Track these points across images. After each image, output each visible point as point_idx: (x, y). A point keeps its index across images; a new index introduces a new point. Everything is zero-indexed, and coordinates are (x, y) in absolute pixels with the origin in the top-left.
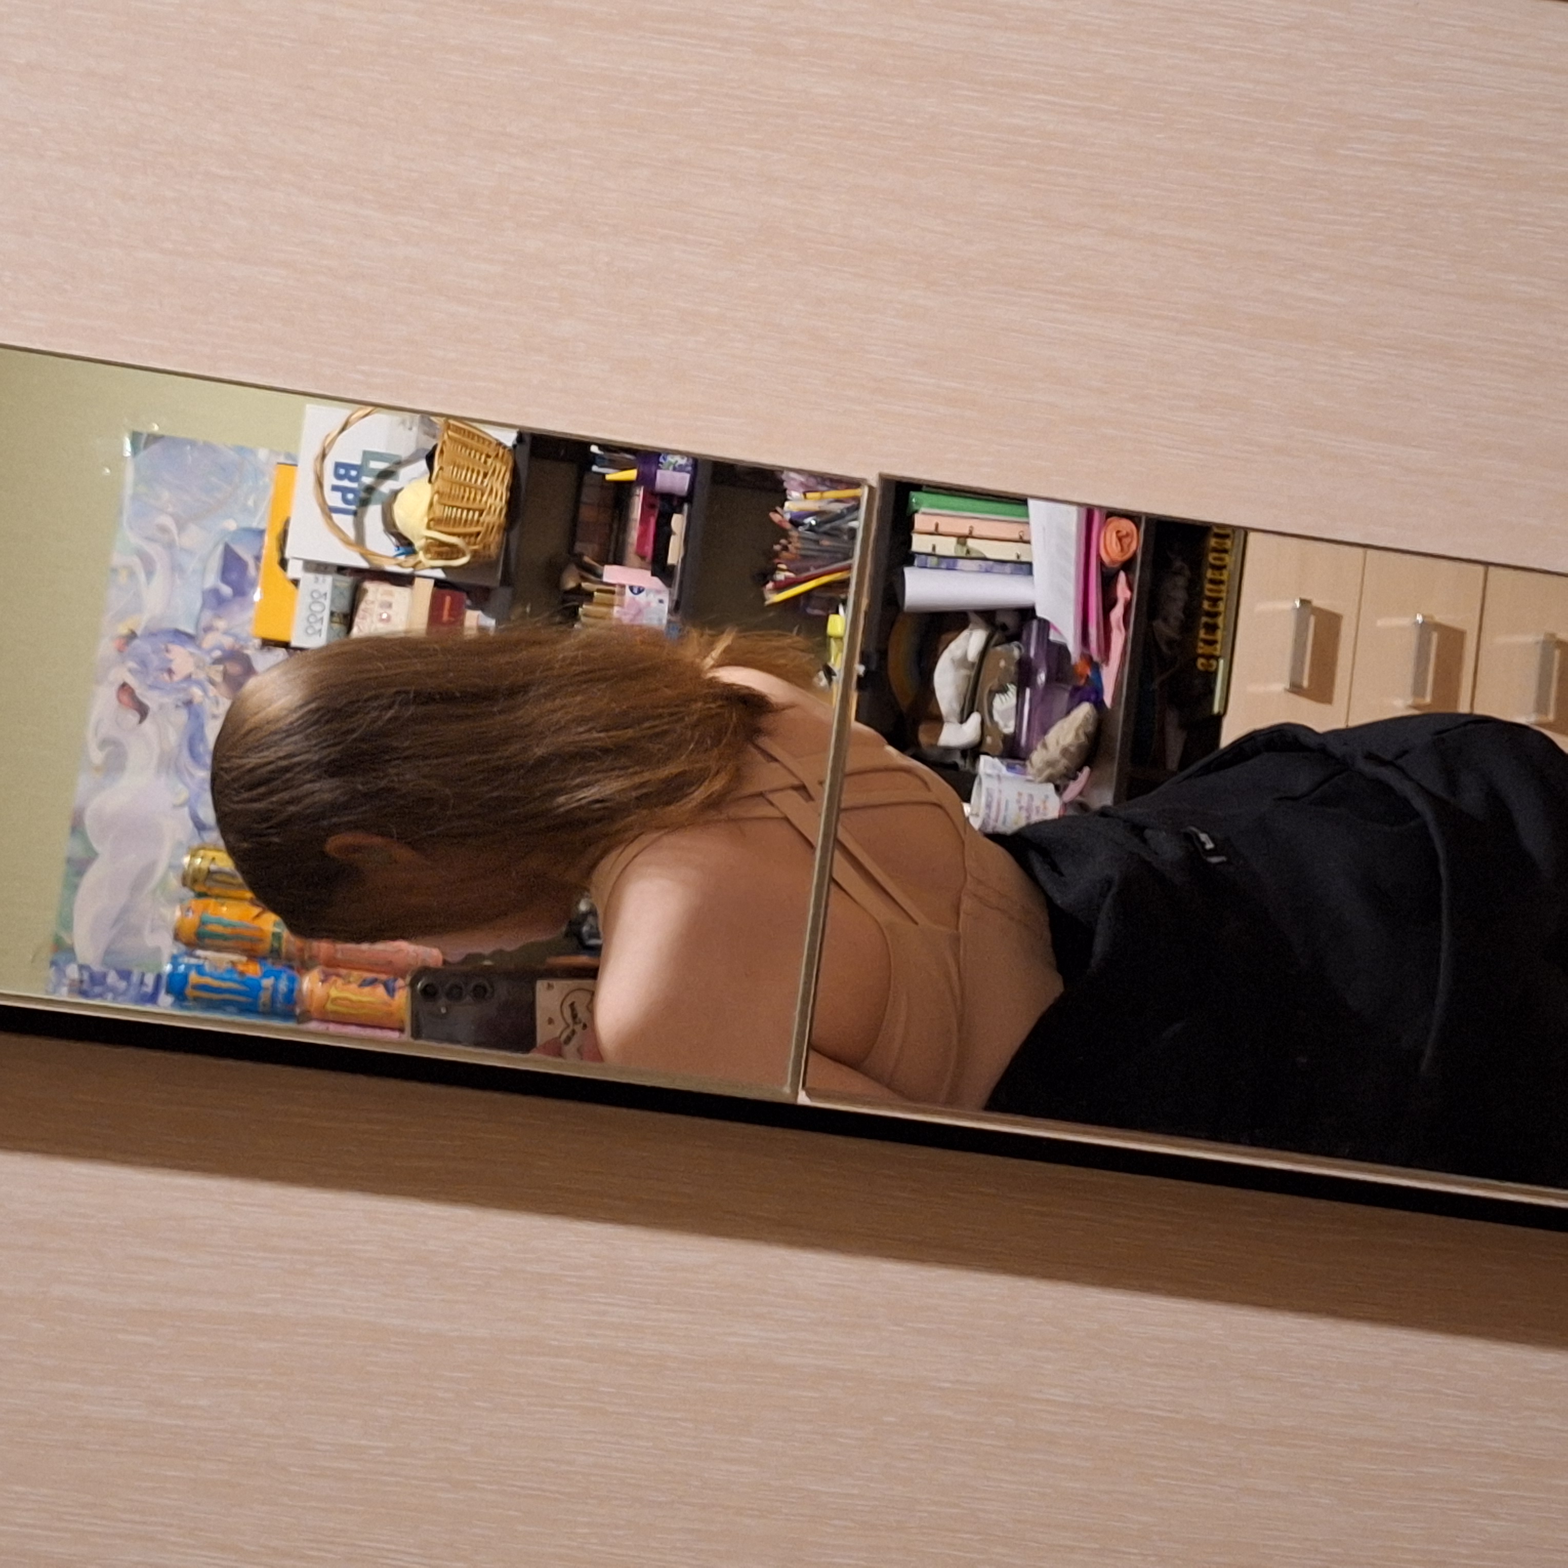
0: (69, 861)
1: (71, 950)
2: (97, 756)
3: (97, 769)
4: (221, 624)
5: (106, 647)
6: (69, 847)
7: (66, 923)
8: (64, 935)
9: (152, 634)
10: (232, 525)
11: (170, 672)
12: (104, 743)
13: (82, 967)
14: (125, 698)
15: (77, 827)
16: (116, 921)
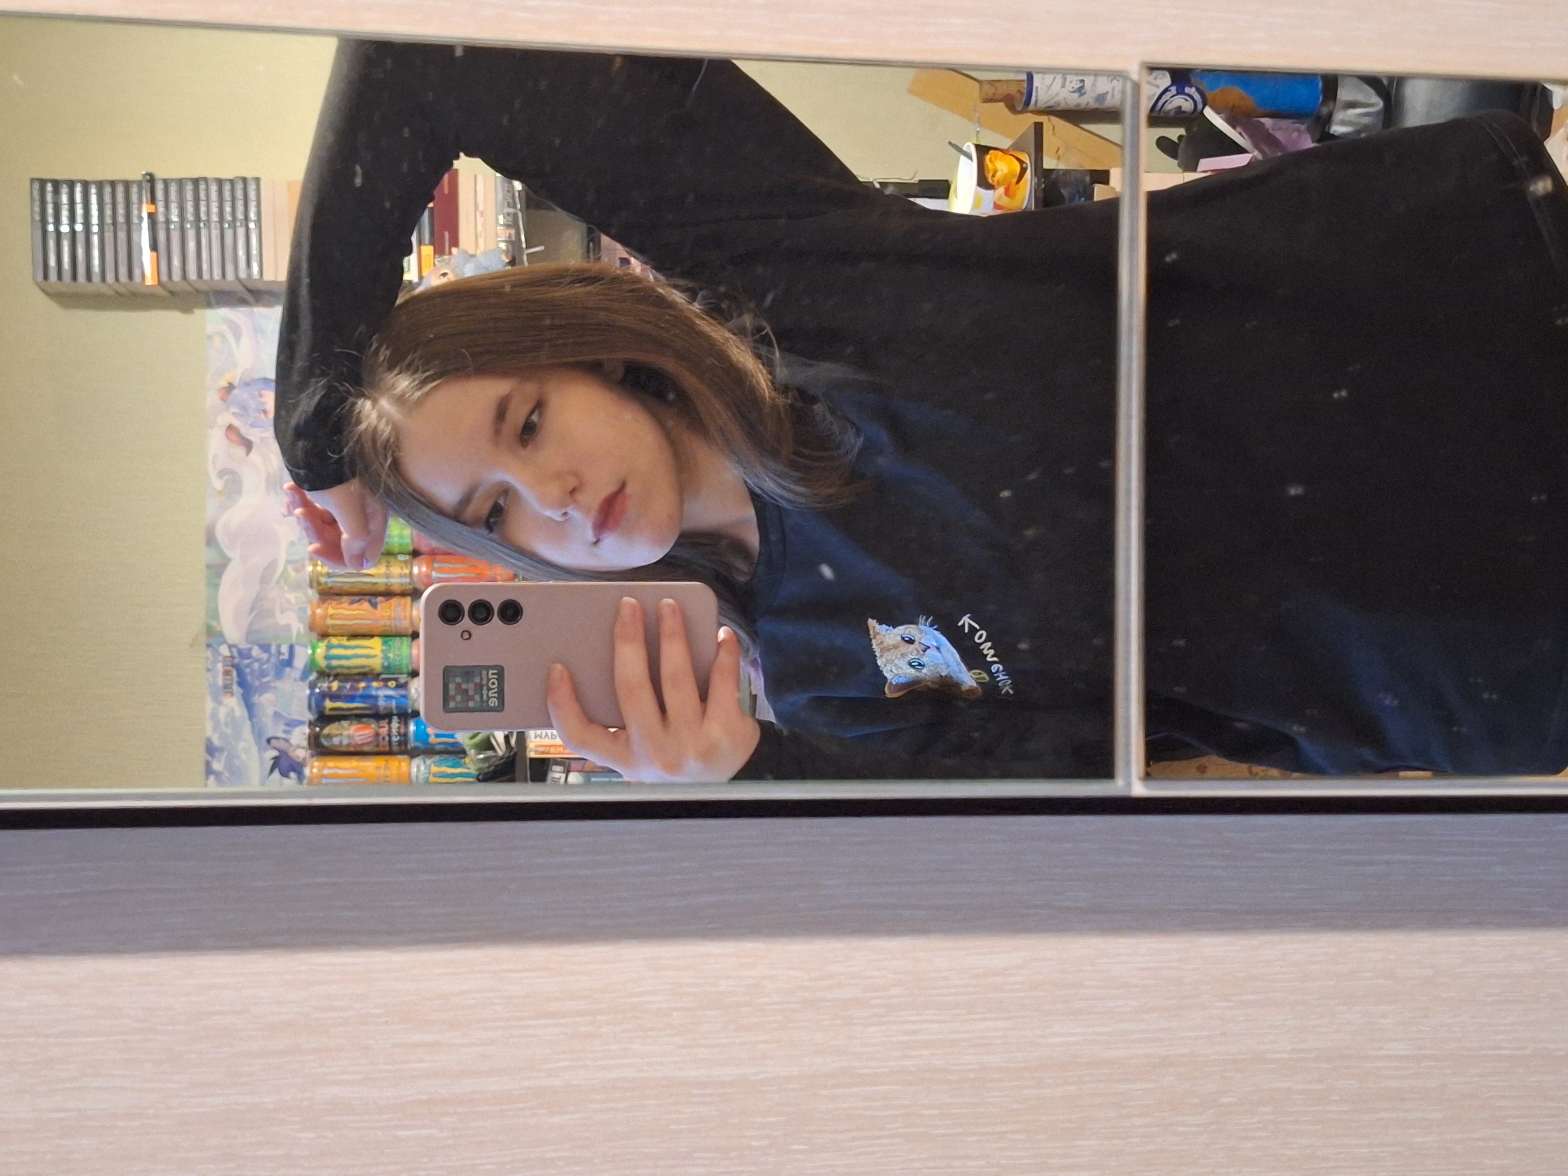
0: (208, 566)
1: (221, 635)
2: (218, 484)
3: (219, 492)
5: (213, 398)
6: (209, 555)
7: (214, 613)
8: (214, 623)
9: (244, 384)
11: (265, 412)
12: (222, 473)
13: (230, 647)
14: (234, 437)
15: (211, 540)
16: (252, 609)
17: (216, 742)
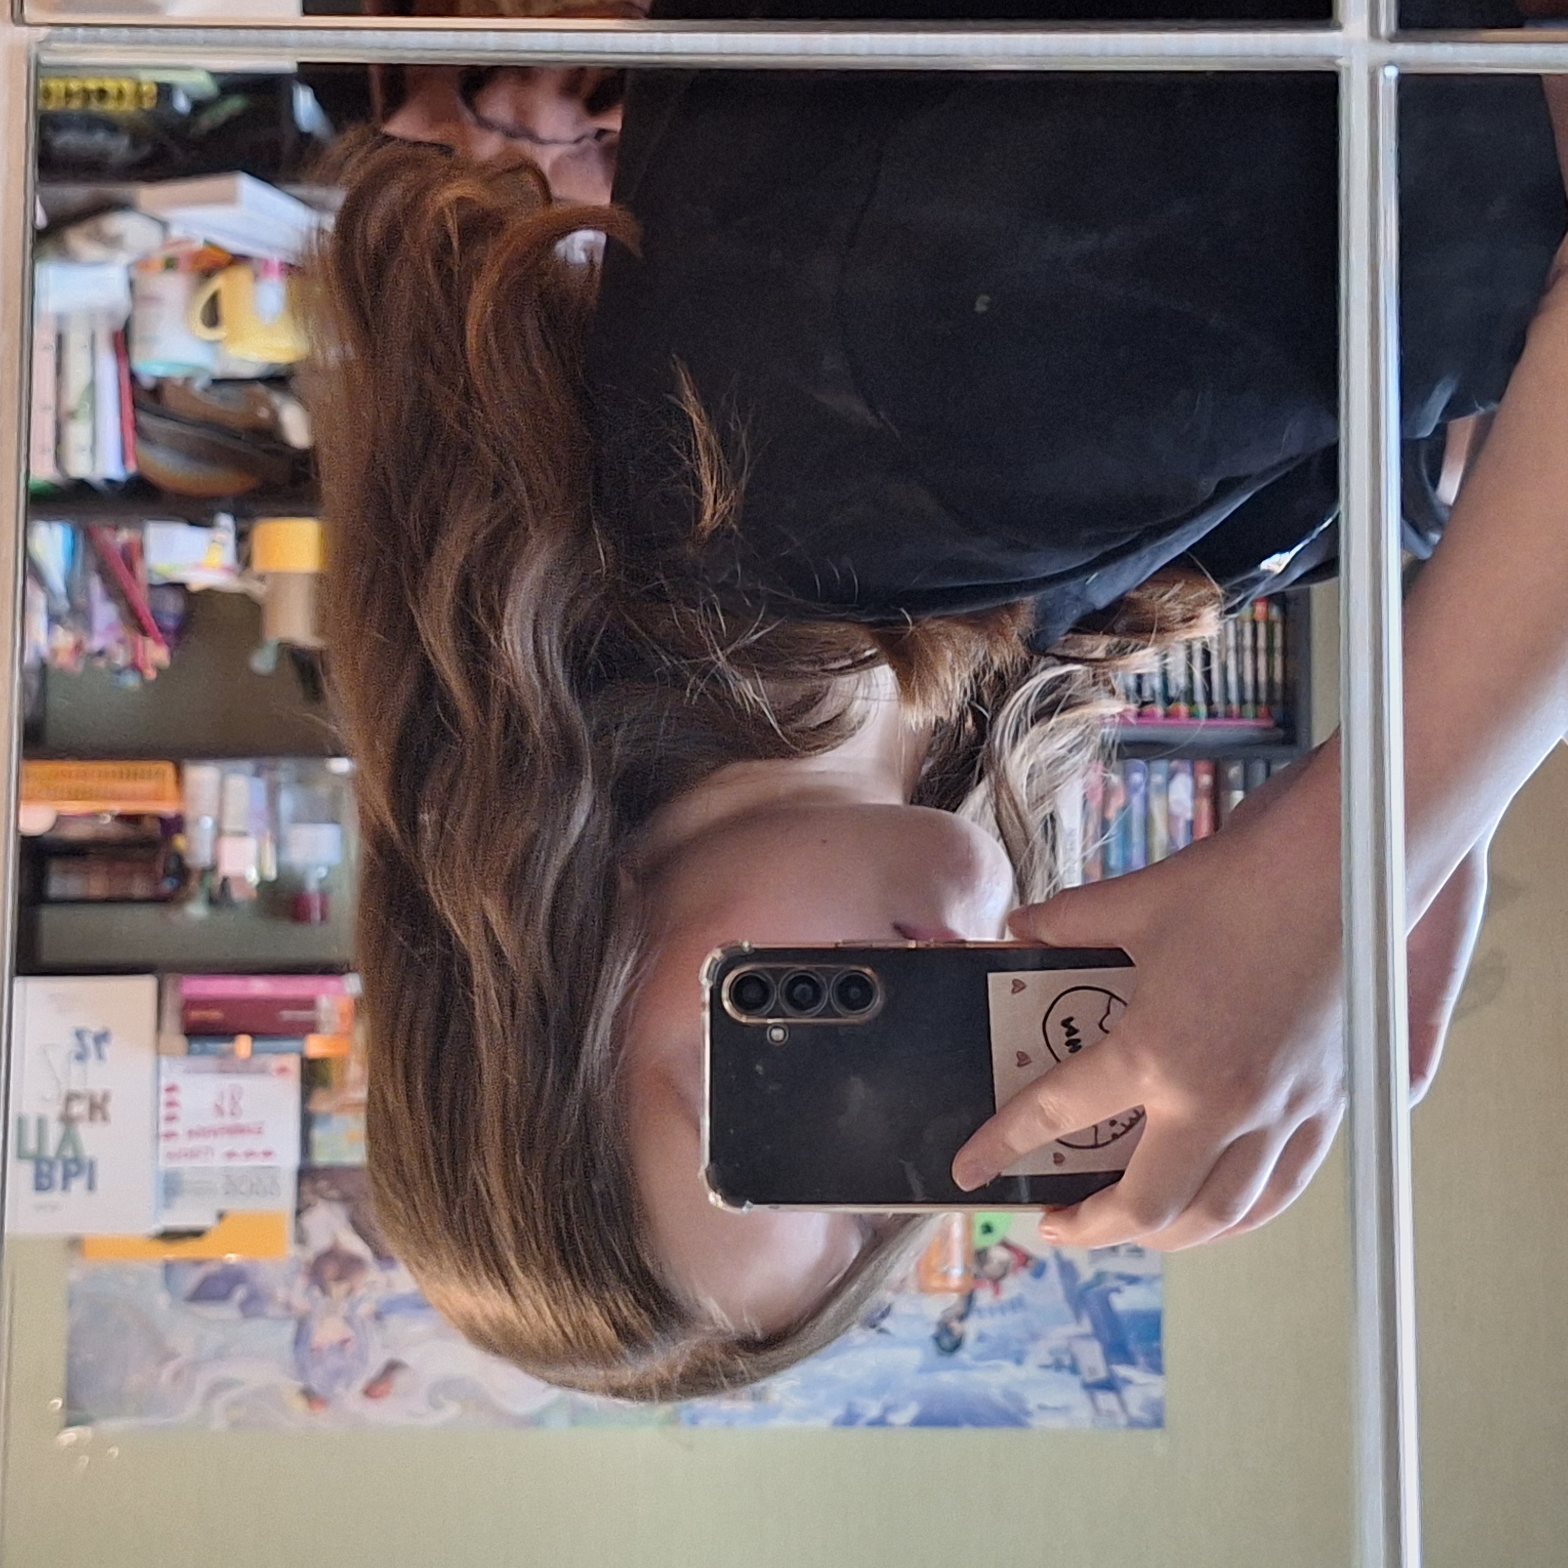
2: (451, 1410)
4: (281, 1293)
5: (323, 1419)
6: (559, 1426)
9: (302, 1370)
10: (162, 1300)
11: (344, 1342)
12: (435, 1404)
14: (381, 1387)
15: (536, 1421)
17: (838, 1412)
